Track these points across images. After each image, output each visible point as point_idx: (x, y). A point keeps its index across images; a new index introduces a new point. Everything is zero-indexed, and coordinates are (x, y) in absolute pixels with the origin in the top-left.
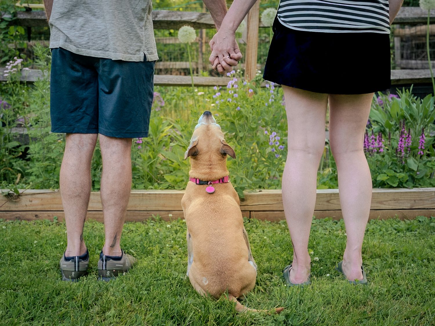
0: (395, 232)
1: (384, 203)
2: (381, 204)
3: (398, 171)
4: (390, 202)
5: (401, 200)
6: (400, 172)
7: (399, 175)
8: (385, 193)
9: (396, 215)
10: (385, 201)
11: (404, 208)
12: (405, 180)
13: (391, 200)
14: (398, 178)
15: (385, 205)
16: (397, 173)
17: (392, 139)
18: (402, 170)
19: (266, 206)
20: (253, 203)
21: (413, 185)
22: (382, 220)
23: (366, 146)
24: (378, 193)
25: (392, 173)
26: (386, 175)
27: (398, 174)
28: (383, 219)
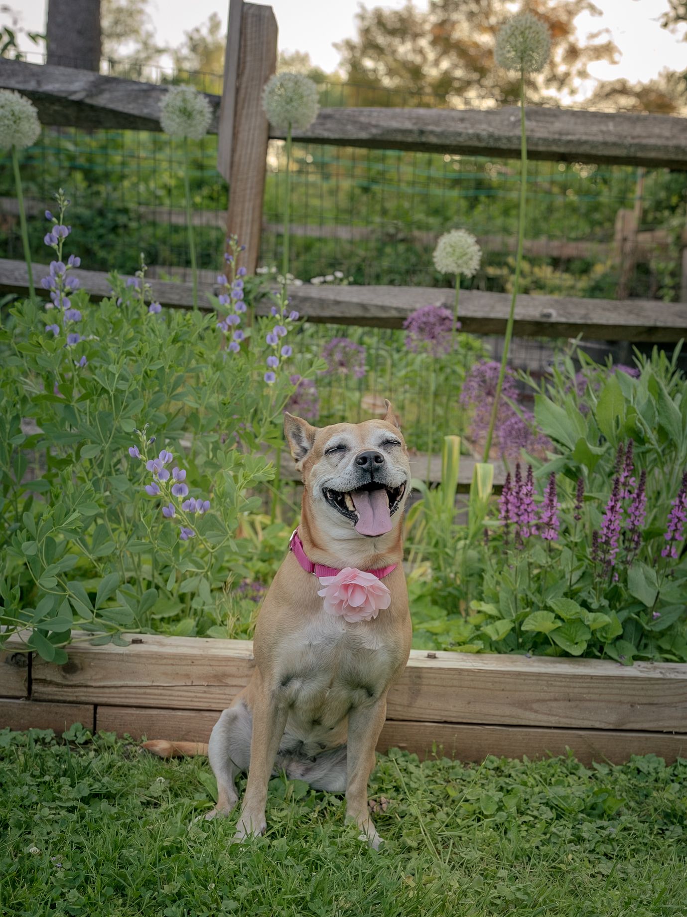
0: (550, 814)
1: (535, 706)
2: (526, 709)
3: (595, 606)
4: (554, 704)
5: (590, 700)
6: (601, 609)
7: (594, 620)
8: (539, 674)
9: (567, 747)
10: (538, 701)
11: (597, 725)
12: (612, 636)
13: (556, 700)
14: (588, 627)
15: (536, 712)
16: (590, 610)
17: (590, 499)
18: (605, 603)
19: (148, 691)
20: (104, 678)
21: (636, 653)
22: (521, 761)
23: (511, 514)
24: (519, 674)
25: (572, 609)
26: (553, 615)
27: (591, 616)
28: (525, 758)
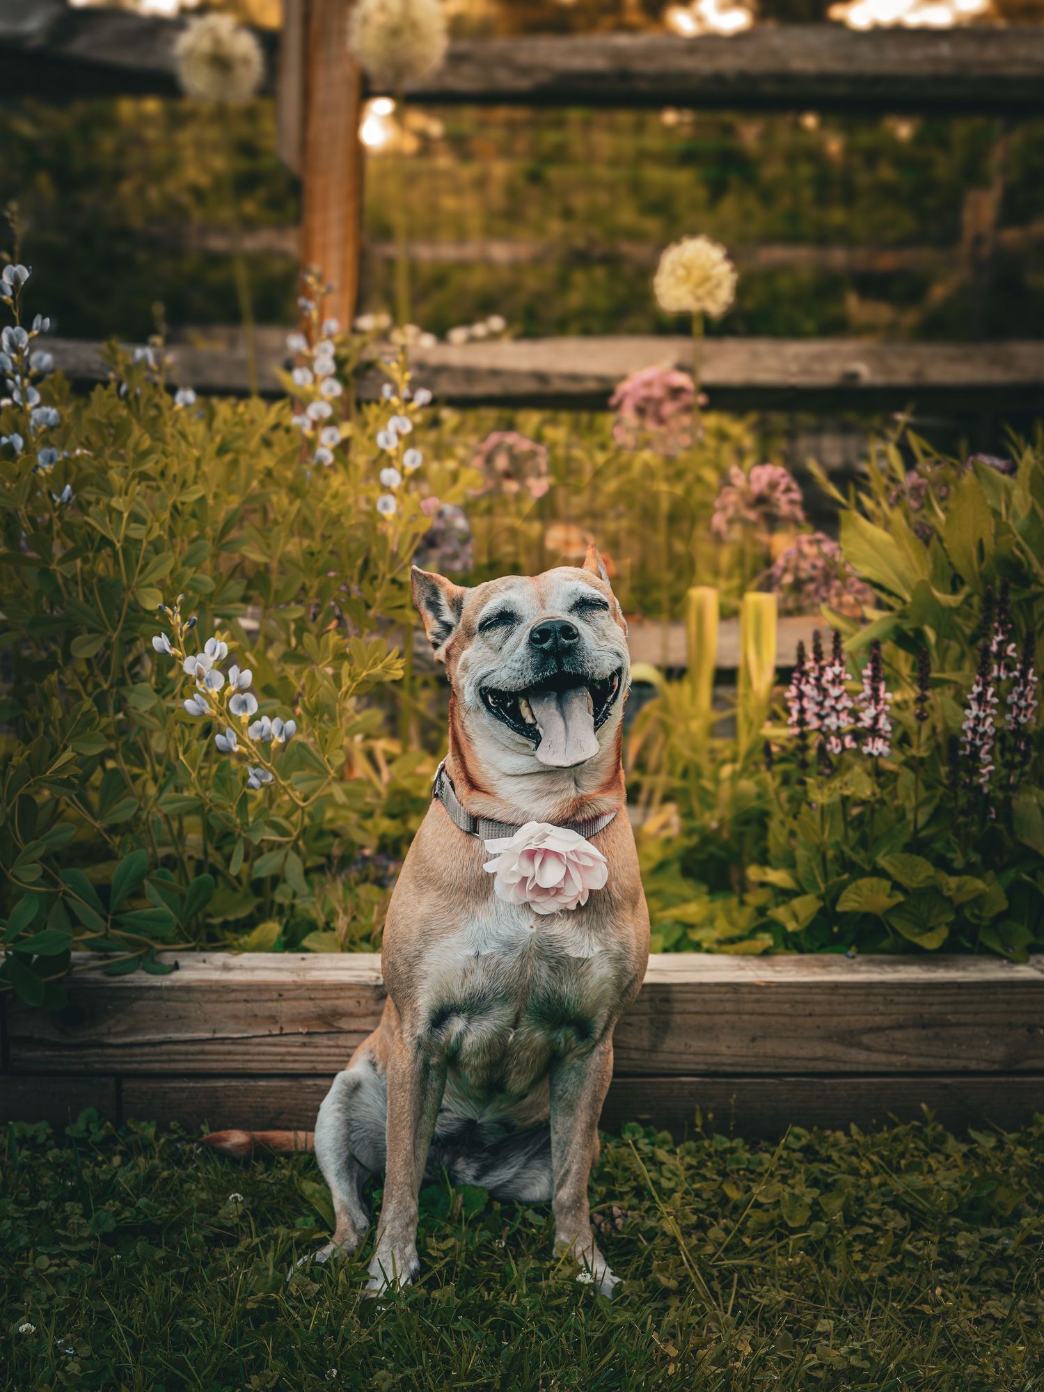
1: (866, 1039)
2: (851, 1045)
3: (959, 864)
4: (898, 1034)
5: (958, 1025)
6: (970, 869)
7: (959, 888)
8: (870, 986)
9: (924, 1106)
10: (871, 1030)
11: (973, 1065)
12: (989, 914)
13: (900, 1027)
14: (949, 900)
15: (868, 1049)
16: (952, 872)
17: (941, 683)
18: (975, 858)
19: (207, 1048)
20: (132, 1030)
21: (1030, 939)
22: (848, 1133)
23: (809, 717)
24: (836, 986)
25: (922, 872)
26: (887, 884)
27: (953, 882)
28: (854, 1128)
